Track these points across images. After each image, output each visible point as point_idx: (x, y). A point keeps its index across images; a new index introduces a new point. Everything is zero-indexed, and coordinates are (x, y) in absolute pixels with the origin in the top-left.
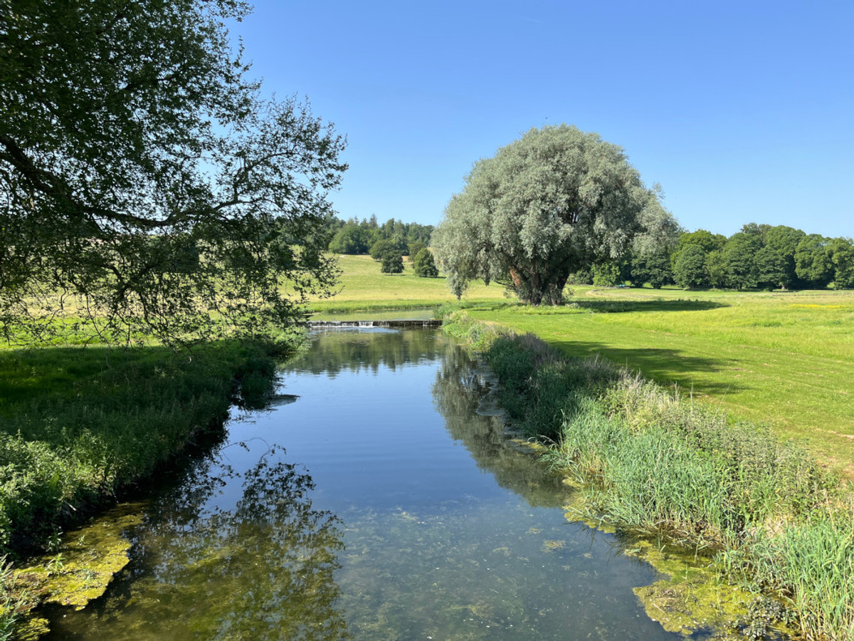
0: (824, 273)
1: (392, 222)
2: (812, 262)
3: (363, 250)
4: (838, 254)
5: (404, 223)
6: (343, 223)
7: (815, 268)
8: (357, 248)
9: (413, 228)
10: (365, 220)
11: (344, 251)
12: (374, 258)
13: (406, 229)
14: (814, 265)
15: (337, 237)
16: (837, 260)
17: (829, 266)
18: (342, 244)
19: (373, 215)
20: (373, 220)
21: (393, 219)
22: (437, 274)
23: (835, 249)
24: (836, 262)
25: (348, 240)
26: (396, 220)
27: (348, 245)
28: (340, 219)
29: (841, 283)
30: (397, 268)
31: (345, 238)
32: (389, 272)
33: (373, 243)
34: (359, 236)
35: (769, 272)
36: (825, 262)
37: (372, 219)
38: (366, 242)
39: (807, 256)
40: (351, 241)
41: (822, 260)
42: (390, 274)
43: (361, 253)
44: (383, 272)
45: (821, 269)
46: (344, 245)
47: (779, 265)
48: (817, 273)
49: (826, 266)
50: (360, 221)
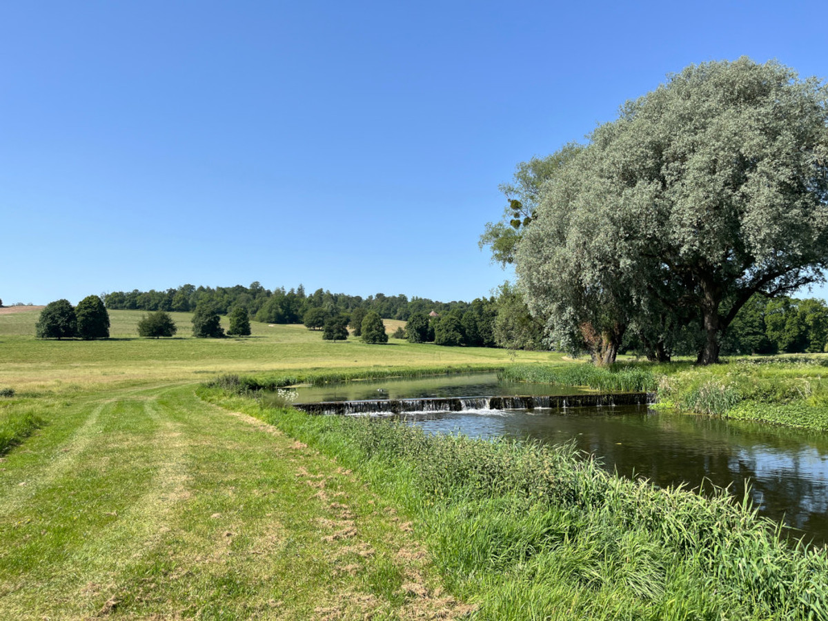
0: (799, 336)
1: (320, 292)
2: (784, 325)
3: (295, 319)
4: (812, 315)
5: (333, 293)
6: (269, 293)
7: (788, 331)
8: (287, 317)
9: (341, 298)
10: (293, 290)
11: (273, 320)
12: (308, 326)
13: (335, 299)
14: (787, 327)
15: (266, 306)
16: (811, 322)
17: (803, 328)
18: (271, 312)
19: (301, 285)
20: (301, 290)
21: (322, 289)
22: (386, 340)
23: (808, 309)
24: (811, 323)
25: (277, 308)
26: (325, 291)
27: (278, 314)
28: (266, 289)
29: (816, 346)
30: (341, 335)
31: (275, 306)
32: (332, 339)
33: (304, 311)
34: (289, 305)
35: (748, 334)
36: (799, 324)
37: (299, 289)
38: (297, 310)
39: (779, 317)
40: (280, 310)
41: (795, 322)
42: (333, 341)
43: (291, 322)
44: (325, 339)
45: (795, 332)
46: (272, 314)
47: (758, 327)
48: (791, 335)
49: (800, 329)
50: (287, 291)
